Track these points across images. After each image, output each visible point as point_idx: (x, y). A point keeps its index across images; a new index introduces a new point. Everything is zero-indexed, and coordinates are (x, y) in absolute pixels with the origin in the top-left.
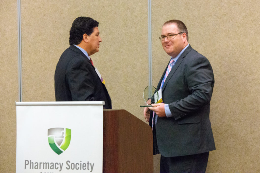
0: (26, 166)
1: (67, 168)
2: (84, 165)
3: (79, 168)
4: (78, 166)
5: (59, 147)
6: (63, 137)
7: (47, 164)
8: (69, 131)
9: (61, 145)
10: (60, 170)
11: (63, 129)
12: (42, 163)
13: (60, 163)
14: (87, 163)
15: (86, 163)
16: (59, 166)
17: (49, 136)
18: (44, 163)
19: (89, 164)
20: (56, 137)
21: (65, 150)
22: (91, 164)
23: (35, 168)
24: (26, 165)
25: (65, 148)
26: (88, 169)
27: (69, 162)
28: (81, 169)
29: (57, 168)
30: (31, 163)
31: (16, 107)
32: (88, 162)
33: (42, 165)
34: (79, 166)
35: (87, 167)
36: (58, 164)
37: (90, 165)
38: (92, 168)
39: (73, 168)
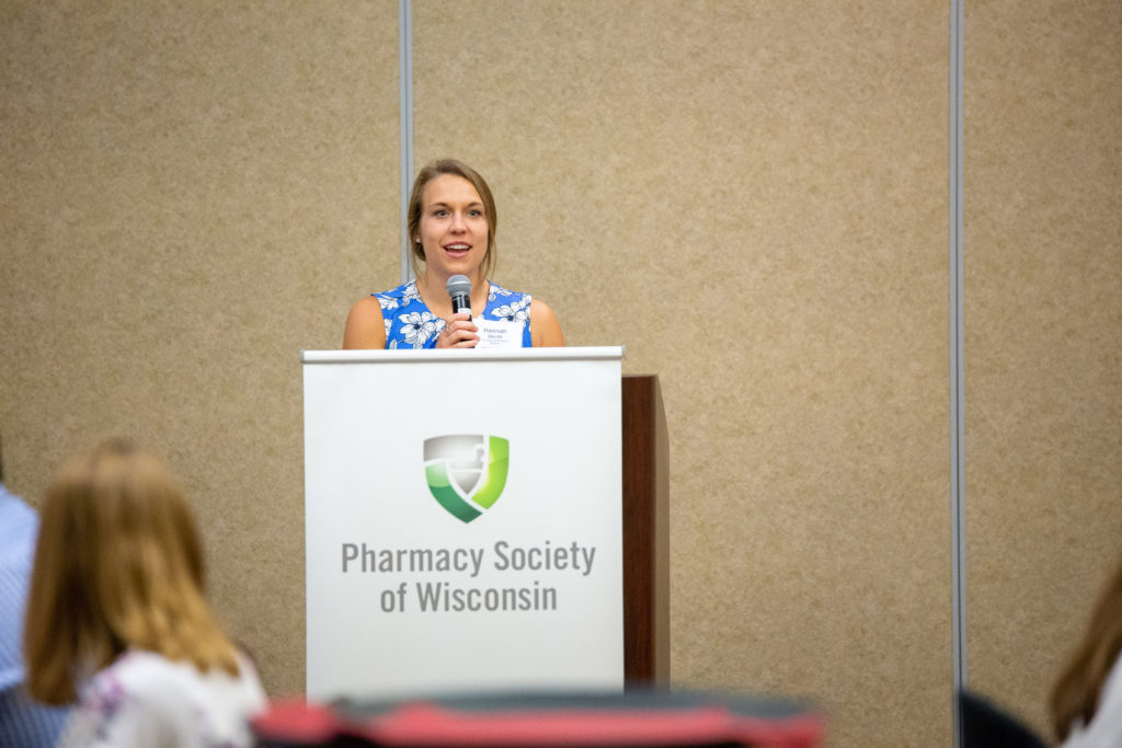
0: (350, 563)
1: (497, 565)
2: (560, 554)
3: (540, 564)
4: (536, 559)
5: (468, 499)
6: (480, 466)
7: (426, 556)
8: (501, 446)
9: (474, 492)
10: (473, 571)
11: (480, 438)
12: (405, 552)
13: (472, 552)
14: (571, 546)
15: (568, 547)
16: (469, 559)
17: (430, 463)
18: (412, 553)
19: (578, 549)
20: (455, 466)
21: (487, 506)
22: (584, 550)
23: (382, 569)
24: (346, 559)
25: (491, 499)
26: (576, 567)
27: (506, 545)
28: (548, 567)
29: (460, 565)
30: (364, 553)
31: (302, 368)
32: (574, 544)
33: (406, 559)
34: (542, 558)
35: (570, 560)
36: (465, 554)
37: (580, 555)
38: (589, 564)
39: (518, 564)
